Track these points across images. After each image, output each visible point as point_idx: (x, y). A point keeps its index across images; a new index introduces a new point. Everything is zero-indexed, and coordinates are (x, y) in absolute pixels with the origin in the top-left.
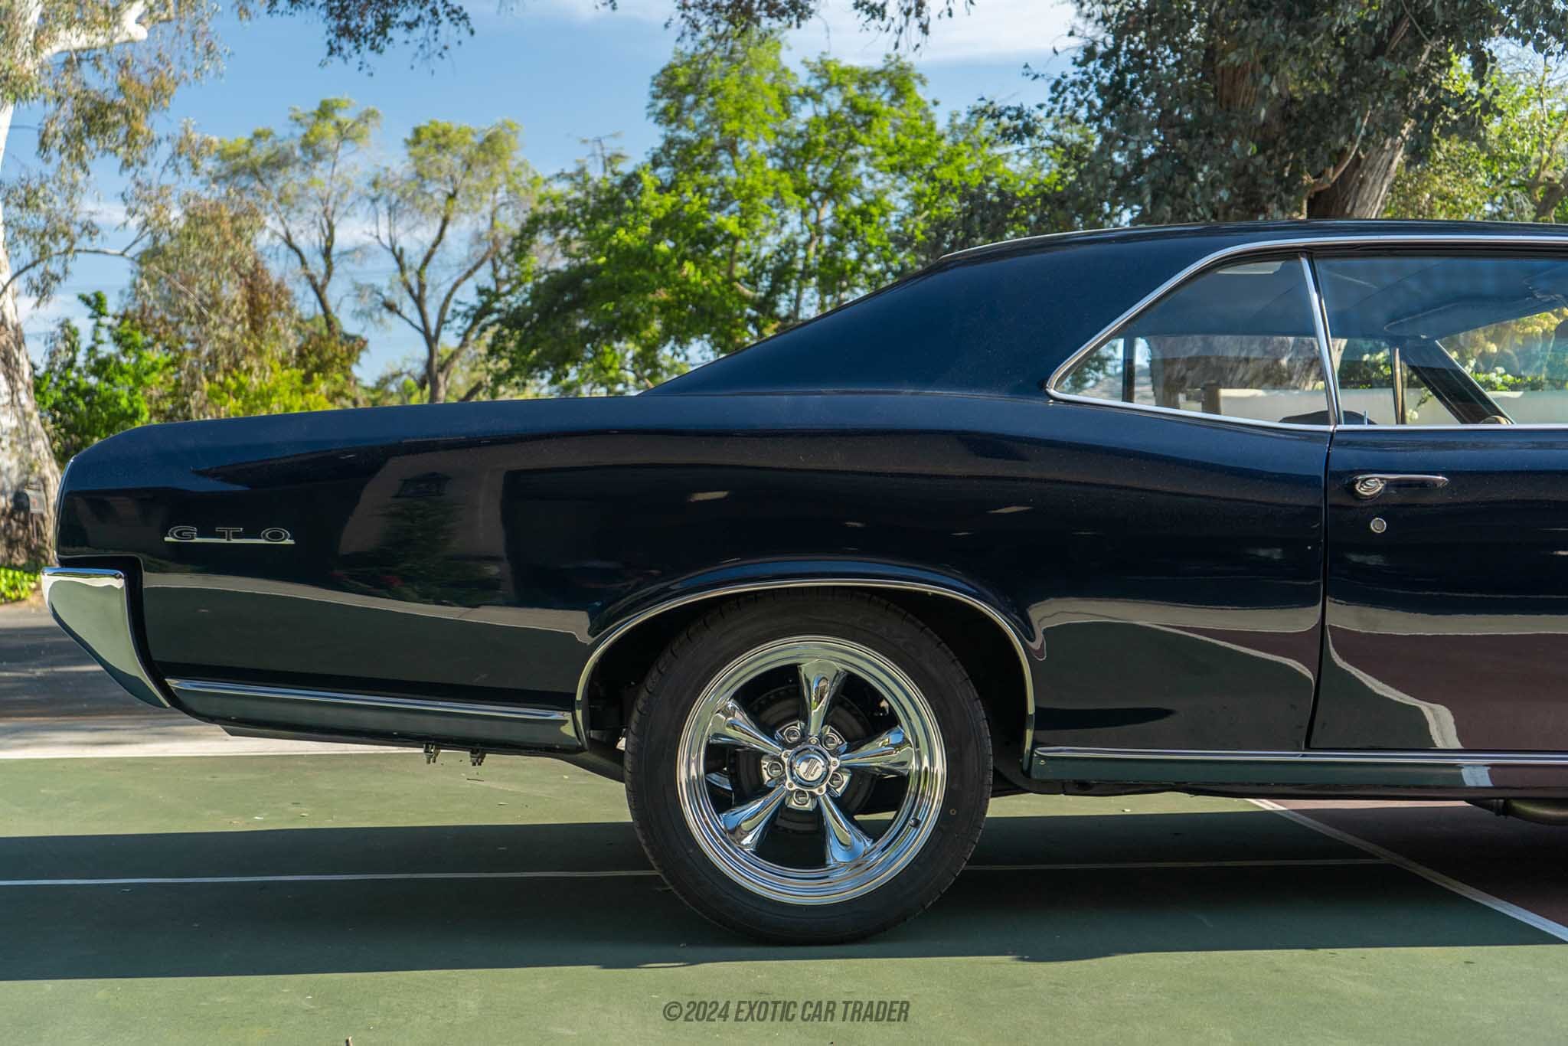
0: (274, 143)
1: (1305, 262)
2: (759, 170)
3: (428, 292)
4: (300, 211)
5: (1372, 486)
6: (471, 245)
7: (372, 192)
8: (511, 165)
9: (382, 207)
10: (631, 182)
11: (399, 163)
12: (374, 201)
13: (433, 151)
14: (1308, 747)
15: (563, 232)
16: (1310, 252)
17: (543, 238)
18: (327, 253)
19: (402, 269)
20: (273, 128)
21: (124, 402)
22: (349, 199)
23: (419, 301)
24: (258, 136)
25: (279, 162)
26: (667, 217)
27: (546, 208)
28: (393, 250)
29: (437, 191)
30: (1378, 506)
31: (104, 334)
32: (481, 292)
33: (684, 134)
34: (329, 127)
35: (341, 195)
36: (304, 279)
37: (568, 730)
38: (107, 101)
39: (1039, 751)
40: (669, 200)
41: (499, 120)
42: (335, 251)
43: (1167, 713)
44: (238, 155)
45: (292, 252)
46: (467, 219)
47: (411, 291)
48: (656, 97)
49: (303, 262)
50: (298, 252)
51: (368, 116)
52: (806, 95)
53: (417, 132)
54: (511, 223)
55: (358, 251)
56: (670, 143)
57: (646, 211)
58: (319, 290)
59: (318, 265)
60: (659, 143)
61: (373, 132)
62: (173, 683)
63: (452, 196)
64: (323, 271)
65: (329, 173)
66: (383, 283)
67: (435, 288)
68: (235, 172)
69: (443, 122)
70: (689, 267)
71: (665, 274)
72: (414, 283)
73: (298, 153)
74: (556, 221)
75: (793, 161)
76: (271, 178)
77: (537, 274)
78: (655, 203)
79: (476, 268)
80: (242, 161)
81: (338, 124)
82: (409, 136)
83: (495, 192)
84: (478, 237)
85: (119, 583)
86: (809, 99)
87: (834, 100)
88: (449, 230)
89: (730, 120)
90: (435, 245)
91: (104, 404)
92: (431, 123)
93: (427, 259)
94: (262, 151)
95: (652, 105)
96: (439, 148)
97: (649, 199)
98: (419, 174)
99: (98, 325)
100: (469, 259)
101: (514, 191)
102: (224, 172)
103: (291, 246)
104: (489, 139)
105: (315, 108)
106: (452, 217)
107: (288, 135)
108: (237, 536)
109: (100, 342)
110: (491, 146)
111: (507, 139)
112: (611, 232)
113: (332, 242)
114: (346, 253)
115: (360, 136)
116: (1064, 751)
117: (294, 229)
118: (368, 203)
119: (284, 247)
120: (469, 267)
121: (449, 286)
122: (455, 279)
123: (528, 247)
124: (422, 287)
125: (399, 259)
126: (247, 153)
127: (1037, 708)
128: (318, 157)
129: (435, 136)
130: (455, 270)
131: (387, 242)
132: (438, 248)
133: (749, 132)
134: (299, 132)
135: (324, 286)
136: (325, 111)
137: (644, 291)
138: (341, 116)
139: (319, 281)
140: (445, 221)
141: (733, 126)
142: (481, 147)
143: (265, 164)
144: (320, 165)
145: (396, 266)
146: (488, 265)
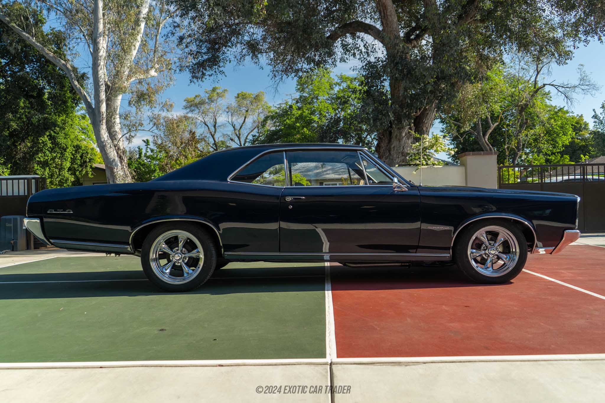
0: (201, 98)
1: (284, 153)
2: (323, 104)
3: (241, 136)
4: (207, 116)
5: (289, 199)
6: (252, 124)
7: (227, 110)
8: (263, 103)
9: (230, 114)
10: (291, 107)
11: (233, 103)
12: (227, 112)
13: (242, 100)
14: (280, 252)
15: (274, 120)
16: (286, 151)
17: (269, 122)
18: (215, 126)
19: (235, 130)
20: (200, 94)
21: (152, 167)
22: (220, 112)
23: (239, 138)
24: (196, 96)
25: (202, 103)
26: (299, 116)
27: (270, 114)
28: (232, 125)
29: (243, 110)
30: (291, 203)
31: (149, 150)
32: (254, 136)
33: (305, 94)
34: (215, 94)
35: (218, 111)
36: (209, 133)
37: (129, 249)
38: (144, 93)
39: (225, 253)
40: (300, 112)
41: (259, 91)
42: (217, 126)
43: (248, 245)
44: (191, 101)
45: (206, 126)
46: (251, 117)
47: (237, 135)
48: (298, 85)
49: (209, 129)
50: (207, 126)
51: (225, 91)
52: (337, 84)
53: (238, 94)
54: (262, 117)
55: (223, 125)
56: (301, 97)
57: (294, 115)
58: (213, 136)
59: (212, 129)
60: (298, 97)
61: (226, 95)
62: (51, 240)
63: (247, 111)
64: (214, 131)
65: (215, 105)
66: (229, 133)
67: (243, 135)
68: (191, 106)
69: (244, 92)
70: (305, 129)
71: (298, 131)
72: (238, 133)
73: (207, 101)
74: (272, 118)
75: (333, 101)
76: (200, 107)
77: (268, 131)
78: (296, 113)
79: (254, 129)
80: (192, 103)
81: (218, 93)
82: (236, 95)
83: (259, 110)
84: (254, 122)
85: (38, 221)
86: (337, 85)
87: (344, 85)
88: (246, 119)
89: (316, 91)
90: (243, 124)
91: (148, 167)
92: (242, 92)
93: (241, 128)
94: (197, 100)
95: (296, 87)
96: (243, 98)
97: (295, 112)
98: (239, 106)
99: (147, 147)
100: (252, 127)
101: (263, 109)
102: (188, 106)
103: (206, 124)
104: (256, 96)
105: (211, 89)
106: (247, 116)
107: (204, 96)
108: (62, 211)
109: (148, 152)
110: (257, 98)
111: (261, 96)
112: (285, 120)
113: (216, 123)
114: (220, 126)
115: (223, 96)
116: (230, 253)
117: (206, 120)
118: (226, 113)
119: (204, 125)
120: (252, 129)
121: (247, 134)
122: (248, 132)
123: (265, 124)
124: (240, 134)
125: (234, 127)
126: (194, 101)
127: (223, 244)
128: (212, 101)
129: (243, 95)
130: (248, 130)
131: (231, 123)
132: (244, 124)
133: (321, 94)
134: (207, 95)
135: (214, 135)
136: (214, 90)
137: (293, 135)
138: (218, 91)
139: (213, 133)
140: (245, 118)
141: (317, 92)
142: (254, 98)
143: (199, 104)
144: (213, 104)
145: (233, 129)
146: (257, 128)
